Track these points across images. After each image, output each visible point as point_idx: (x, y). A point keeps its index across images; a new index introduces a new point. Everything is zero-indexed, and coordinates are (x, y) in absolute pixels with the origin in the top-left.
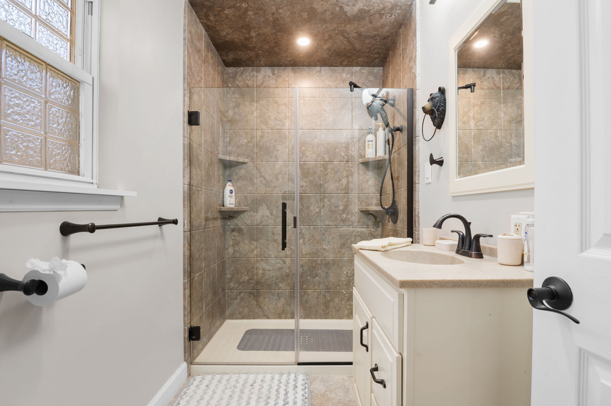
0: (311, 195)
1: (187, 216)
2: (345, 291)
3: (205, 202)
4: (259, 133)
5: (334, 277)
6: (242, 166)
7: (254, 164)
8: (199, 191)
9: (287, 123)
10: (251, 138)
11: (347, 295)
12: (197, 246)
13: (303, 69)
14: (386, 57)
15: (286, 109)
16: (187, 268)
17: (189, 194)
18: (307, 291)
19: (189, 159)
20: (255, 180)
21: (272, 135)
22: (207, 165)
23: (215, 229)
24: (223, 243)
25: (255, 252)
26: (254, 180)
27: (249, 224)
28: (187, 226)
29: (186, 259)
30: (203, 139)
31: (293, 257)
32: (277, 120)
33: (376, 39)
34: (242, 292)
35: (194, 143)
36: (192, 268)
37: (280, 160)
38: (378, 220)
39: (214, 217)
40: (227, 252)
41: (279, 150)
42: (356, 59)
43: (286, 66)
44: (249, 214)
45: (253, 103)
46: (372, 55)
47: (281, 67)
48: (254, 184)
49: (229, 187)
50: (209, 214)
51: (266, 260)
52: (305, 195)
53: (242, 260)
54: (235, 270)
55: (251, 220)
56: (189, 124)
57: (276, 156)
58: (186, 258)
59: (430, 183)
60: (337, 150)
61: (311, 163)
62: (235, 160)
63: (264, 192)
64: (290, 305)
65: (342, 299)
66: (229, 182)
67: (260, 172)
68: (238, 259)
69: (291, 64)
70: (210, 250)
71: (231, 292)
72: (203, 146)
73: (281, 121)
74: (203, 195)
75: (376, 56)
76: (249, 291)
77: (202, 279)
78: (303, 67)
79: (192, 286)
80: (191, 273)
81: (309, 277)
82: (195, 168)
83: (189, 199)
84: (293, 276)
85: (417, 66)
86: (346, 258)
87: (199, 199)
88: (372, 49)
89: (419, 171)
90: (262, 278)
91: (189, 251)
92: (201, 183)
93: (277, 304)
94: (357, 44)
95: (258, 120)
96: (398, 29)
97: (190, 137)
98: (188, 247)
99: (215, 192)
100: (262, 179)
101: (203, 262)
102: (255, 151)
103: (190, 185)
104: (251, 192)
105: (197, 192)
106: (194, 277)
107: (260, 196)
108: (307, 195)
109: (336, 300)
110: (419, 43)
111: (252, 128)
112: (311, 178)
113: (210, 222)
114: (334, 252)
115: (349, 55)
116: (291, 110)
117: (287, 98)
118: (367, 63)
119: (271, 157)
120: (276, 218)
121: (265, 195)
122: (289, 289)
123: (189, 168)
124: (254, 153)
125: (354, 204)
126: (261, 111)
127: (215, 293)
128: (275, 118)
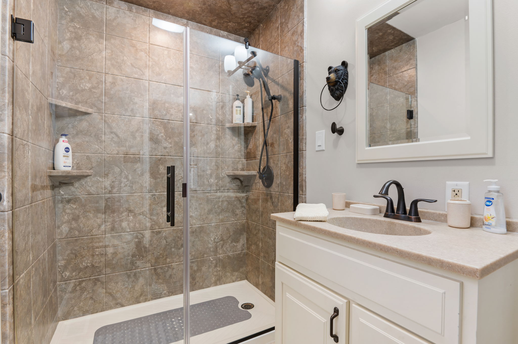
0: (176, 159)
1: (8, 185)
2: (212, 258)
3: (32, 163)
4: (110, 79)
5: (201, 245)
6: (83, 117)
7: (102, 116)
8: (24, 145)
9: (147, 73)
10: (98, 83)
11: (214, 262)
12: (22, 230)
13: (167, 16)
14: (255, 29)
15: (146, 56)
16: (9, 271)
17: (10, 151)
18: (172, 265)
19: (11, 92)
20: (104, 136)
21: (128, 83)
22: (35, 108)
23: (44, 202)
24: (54, 219)
25: (103, 227)
26: (101, 137)
27: (94, 193)
28: (8, 202)
29: (7, 257)
30: (31, 67)
31: (154, 228)
32: (134, 67)
33: (254, 7)
34: (83, 281)
35: (19, 70)
36: (16, 267)
37: (138, 115)
38: (245, 184)
39: (43, 185)
40: (59, 231)
41: (136, 103)
42: (228, 22)
43: (147, 7)
44: (94, 179)
45: (102, 40)
46: (243, 23)
47: (141, 7)
48: (101, 142)
49: (63, 144)
50: (38, 180)
51: (119, 236)
52: (169, 158)
53: (82, 239)
54: (72, 253)
55: (97, 187)
56: (12, 37)
57: (132, 110)
58: (7, 254)
59: (323, 150)
60: (205, 112)
61: (176, 123)
62: (75, 108)
63: (115, 152)
64: (150, 285)
65: (209, 267)
66: (64, 137)
67: (110, 127)
68: (77, 239)
69: (154, 7)
70: (39, 233)
71: (66, 284)
72: (31, 79)
73: (139, 69)
74: (30, 153)
75: (246, 25)
76: (94, 278)
77: (29, 280)
78: (168, 15)
79: (15, 296)
80: (15, 276)
81: (173, 249)
82: (20, 110)
83: (11, 157)
84: (154, 250)
85: (305, 40)
86: (213, 224)
87: (24, 158)
88: (246, 17)
89: (306, 139)
90: (113, 258)
91: (11, 243)
92: (28, 134)
93: (134, 287)
94: (234, 6)
95: (108, 62)
96: (277, 3)
97: (13, 58)
98: (9, 237)
99: (44, 149)
100: (113, 136)
101: (30, 254)
102: (104, 101)
103: (12, 136)
104: (97, 151)
105: (21, 146)
106: (19, 281)
107: (109, 157)
108: (171, 158)
109: (204, 269)
110: (306, 19)
111: (98, 71)
112: (177, 139)
113: (38, 193)
114: (201, 219)
115: (222, 15)
116: (152, 59)
117: (148, 44)
118: (236, 30)
119: (126, 110)
120: (133, 184)
121: (118, 155)
122: (150, 266)
123: (11, 107)
124: (102, 102)
125: (221, 168)
126: (112, 52)
127: (45, 293)
128: (131, 64)
